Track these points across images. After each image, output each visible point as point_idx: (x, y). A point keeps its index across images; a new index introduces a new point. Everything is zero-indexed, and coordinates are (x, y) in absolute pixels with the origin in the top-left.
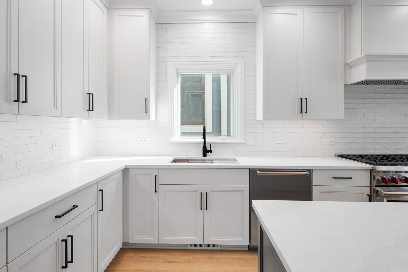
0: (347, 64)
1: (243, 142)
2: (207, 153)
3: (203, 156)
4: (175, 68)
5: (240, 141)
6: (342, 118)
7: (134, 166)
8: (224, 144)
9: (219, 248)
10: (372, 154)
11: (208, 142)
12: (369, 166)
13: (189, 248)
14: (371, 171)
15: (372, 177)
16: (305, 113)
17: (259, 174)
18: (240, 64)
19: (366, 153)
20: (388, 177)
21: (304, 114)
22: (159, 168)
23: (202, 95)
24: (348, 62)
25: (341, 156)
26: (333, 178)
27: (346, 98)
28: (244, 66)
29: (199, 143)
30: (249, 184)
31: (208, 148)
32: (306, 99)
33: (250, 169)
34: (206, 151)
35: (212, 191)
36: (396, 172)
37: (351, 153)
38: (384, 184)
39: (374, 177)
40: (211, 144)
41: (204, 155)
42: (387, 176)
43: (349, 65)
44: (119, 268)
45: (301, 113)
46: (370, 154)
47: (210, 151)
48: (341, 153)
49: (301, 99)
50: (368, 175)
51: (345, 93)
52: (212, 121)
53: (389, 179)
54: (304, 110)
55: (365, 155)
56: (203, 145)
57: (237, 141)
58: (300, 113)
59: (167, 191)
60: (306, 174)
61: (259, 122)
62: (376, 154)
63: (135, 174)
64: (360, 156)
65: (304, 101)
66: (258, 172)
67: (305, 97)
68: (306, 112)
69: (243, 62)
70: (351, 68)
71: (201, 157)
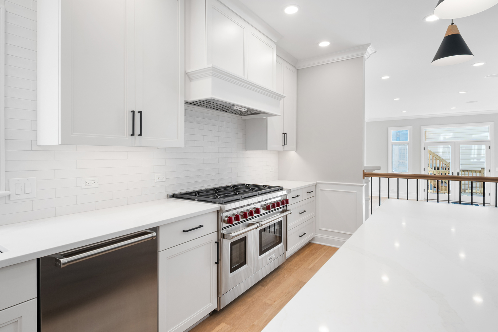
0: (187, 73)
1: (3, 192)
14: (219, 212)
15: (220, 220)
16: (139, 135)
17: (64, 264)
21: (137, 137)
24: (188, 71)
25: (174, 196)
26: (184, 231)
30: (36, 296)
32: (141, 112)
39: (222, 218)
43: (188, 76)
45: (133, 134)
49: (133, 112)
50: (215, 217)
53: (234, 218)
54: (138, 131)
58: (131, 135)
60: (153, 237)
65: (137, 116)
67: (138, 110)
68: (141, 135)
70: (191, 80)
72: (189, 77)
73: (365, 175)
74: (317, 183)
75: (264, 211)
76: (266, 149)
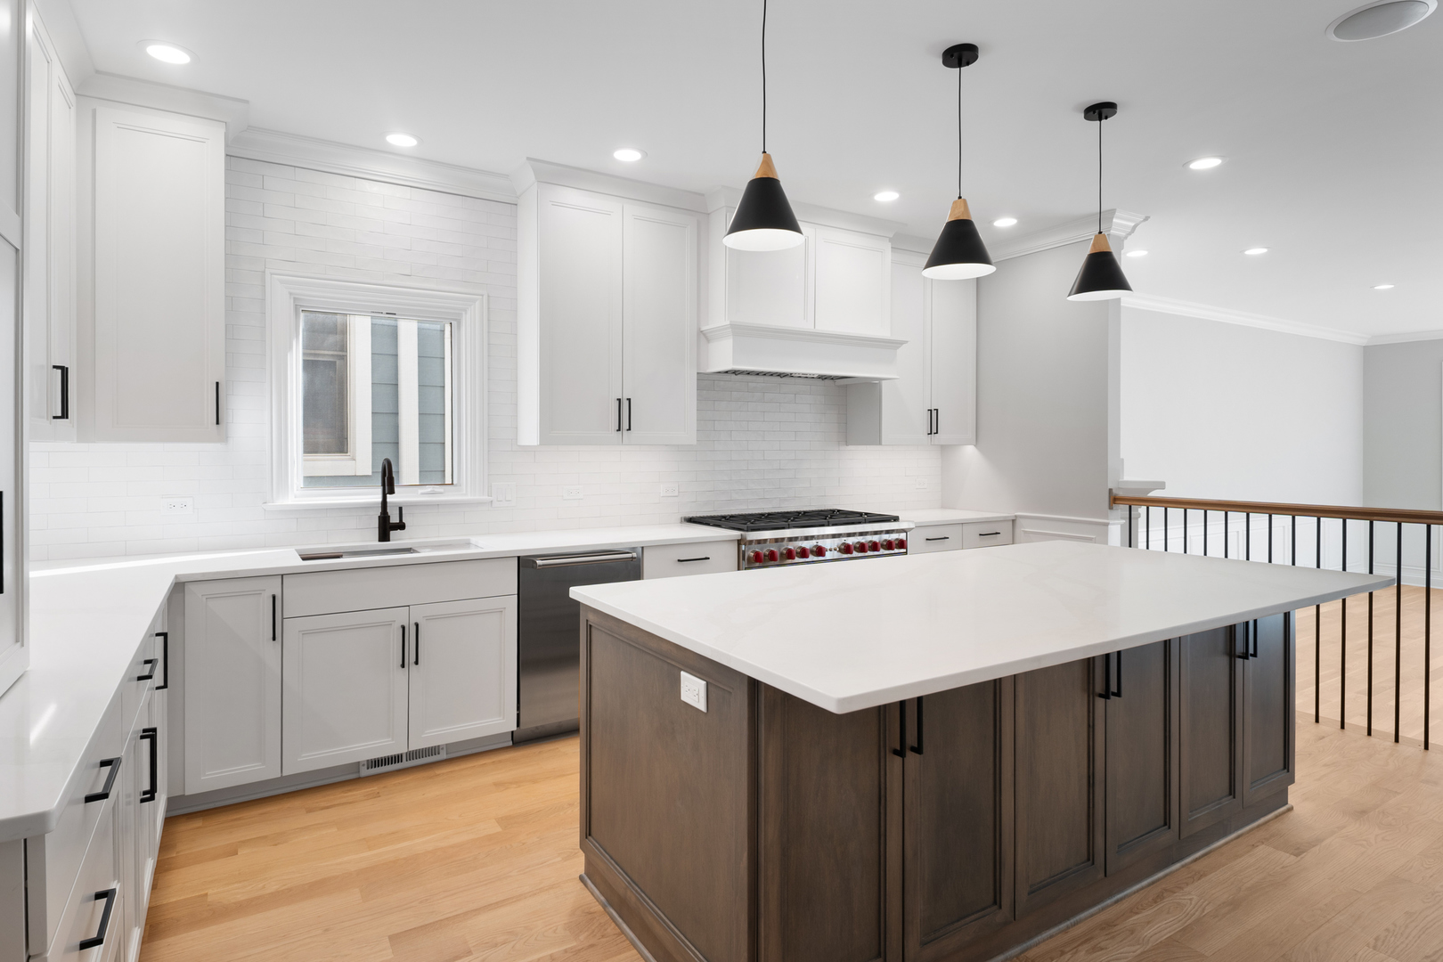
0: (701, 333)
1: (486, 498)
2: (392, 532)
3: (379, 541)
4: (291, 294)
5: (477, 497)
6: (694, 442)
7: (203, 574)
8: (437, 505)
9: (443, 756)
10: (744, 513)
11: (394, 504)
12: (736, 534)
13: (365, 772)
14: (739, 542)
15: (741, 553)
17: (540, 566)
18: (477, 303)
19: (733, 513)
20: (764, 550)
21: (625, 433)
22: (282, 575)
23: (335, 362)
24: (703, 328)
25: (691, 520)
26: (679, 561)
27: (700, 399)
28: (489, 308)
29: (366, 507)
30: (516, 593)
31: (394, 519)
32: (629, 400)
33: (519, 557)
34: (386, 527)
35: (429, 618)
36: (777, 540)
37: (709, 514)
38: (757, 564)
39: (744, 552)
40: (401, 509)
41: (384, 536)
42: (762, 549)
43: (704, 335)
44: (178, 853)
45: (619, 430)
46: (740, 513)
47: (401, 526)
48: (691, 516)
49: (619, 400)
50: (733, 550)
51: (699, 388)
52: (373, 443)
53: (765, 556)
54: (626, 425)
55: (732, 516)
56: (378, 512)
57: (469, 497)
58: (617, 431)
59: (305, 633)
60: (632, 558)
61: (527, 449)
62: (750, 512)
63: (204, 599)
64: (724, 517)
65: (625, 404)
66: (539, 562)
67: (626, 397)
68: (629, 429)
69: (485, 297)
70: (708, 341)
71: (373, 541)
72: (703, 337)
73: (1114, 500)
74: (1016, 516)
75: (840, 554)
76: (880, 444)
